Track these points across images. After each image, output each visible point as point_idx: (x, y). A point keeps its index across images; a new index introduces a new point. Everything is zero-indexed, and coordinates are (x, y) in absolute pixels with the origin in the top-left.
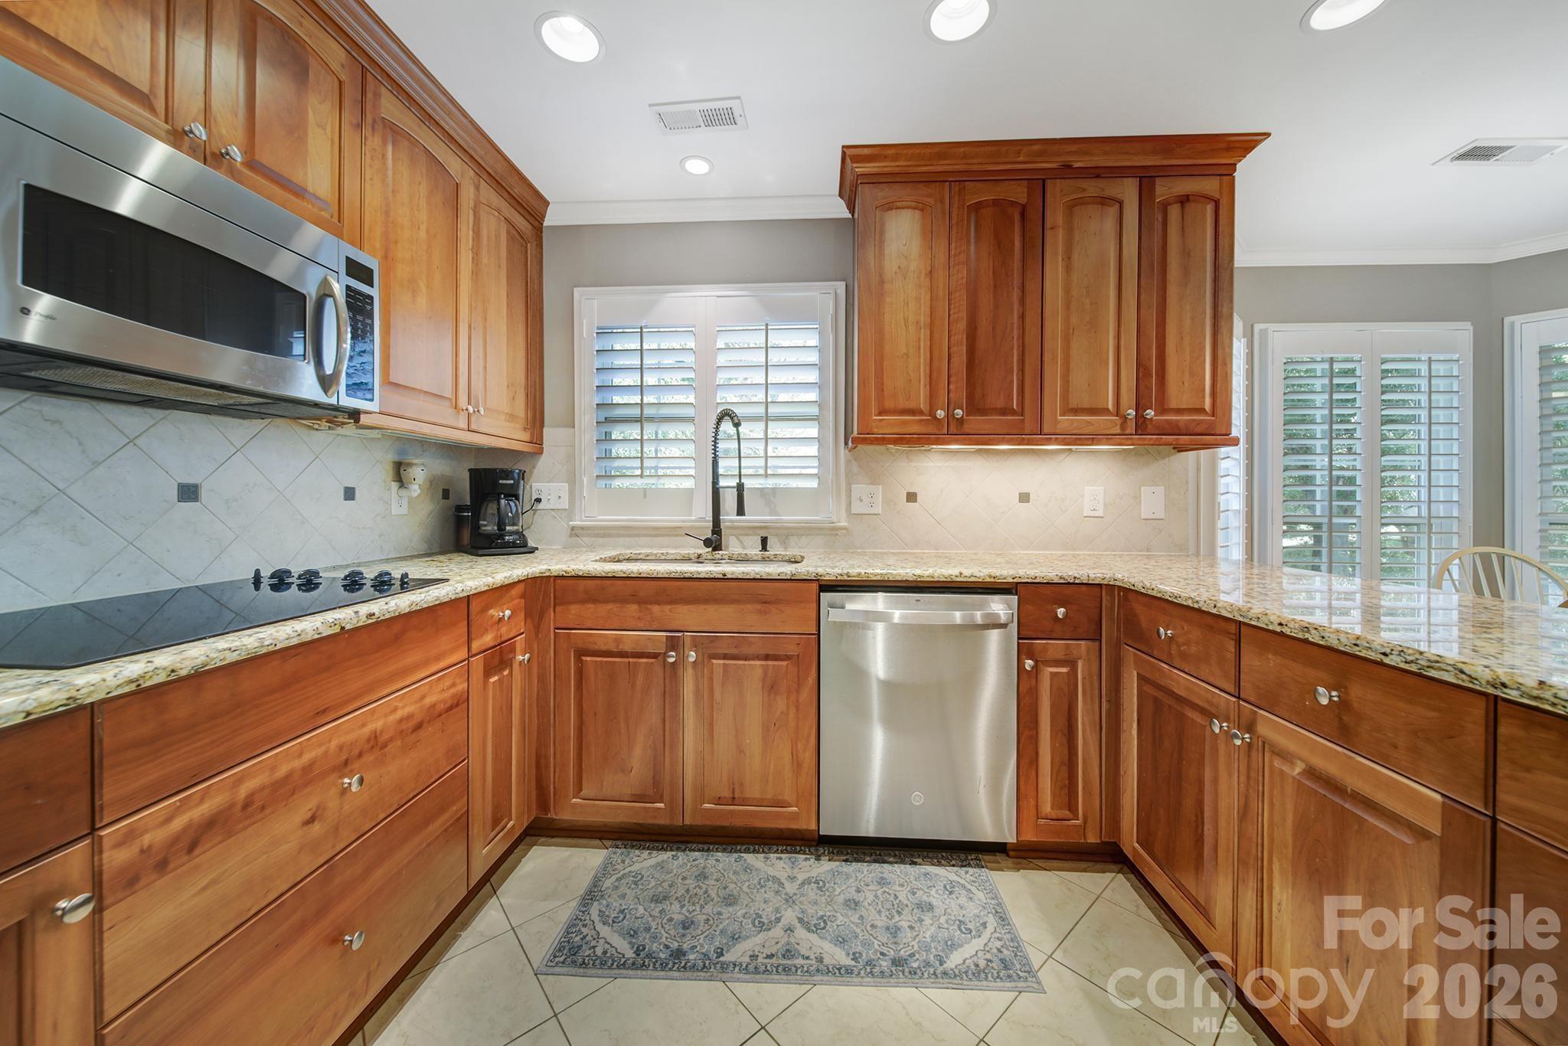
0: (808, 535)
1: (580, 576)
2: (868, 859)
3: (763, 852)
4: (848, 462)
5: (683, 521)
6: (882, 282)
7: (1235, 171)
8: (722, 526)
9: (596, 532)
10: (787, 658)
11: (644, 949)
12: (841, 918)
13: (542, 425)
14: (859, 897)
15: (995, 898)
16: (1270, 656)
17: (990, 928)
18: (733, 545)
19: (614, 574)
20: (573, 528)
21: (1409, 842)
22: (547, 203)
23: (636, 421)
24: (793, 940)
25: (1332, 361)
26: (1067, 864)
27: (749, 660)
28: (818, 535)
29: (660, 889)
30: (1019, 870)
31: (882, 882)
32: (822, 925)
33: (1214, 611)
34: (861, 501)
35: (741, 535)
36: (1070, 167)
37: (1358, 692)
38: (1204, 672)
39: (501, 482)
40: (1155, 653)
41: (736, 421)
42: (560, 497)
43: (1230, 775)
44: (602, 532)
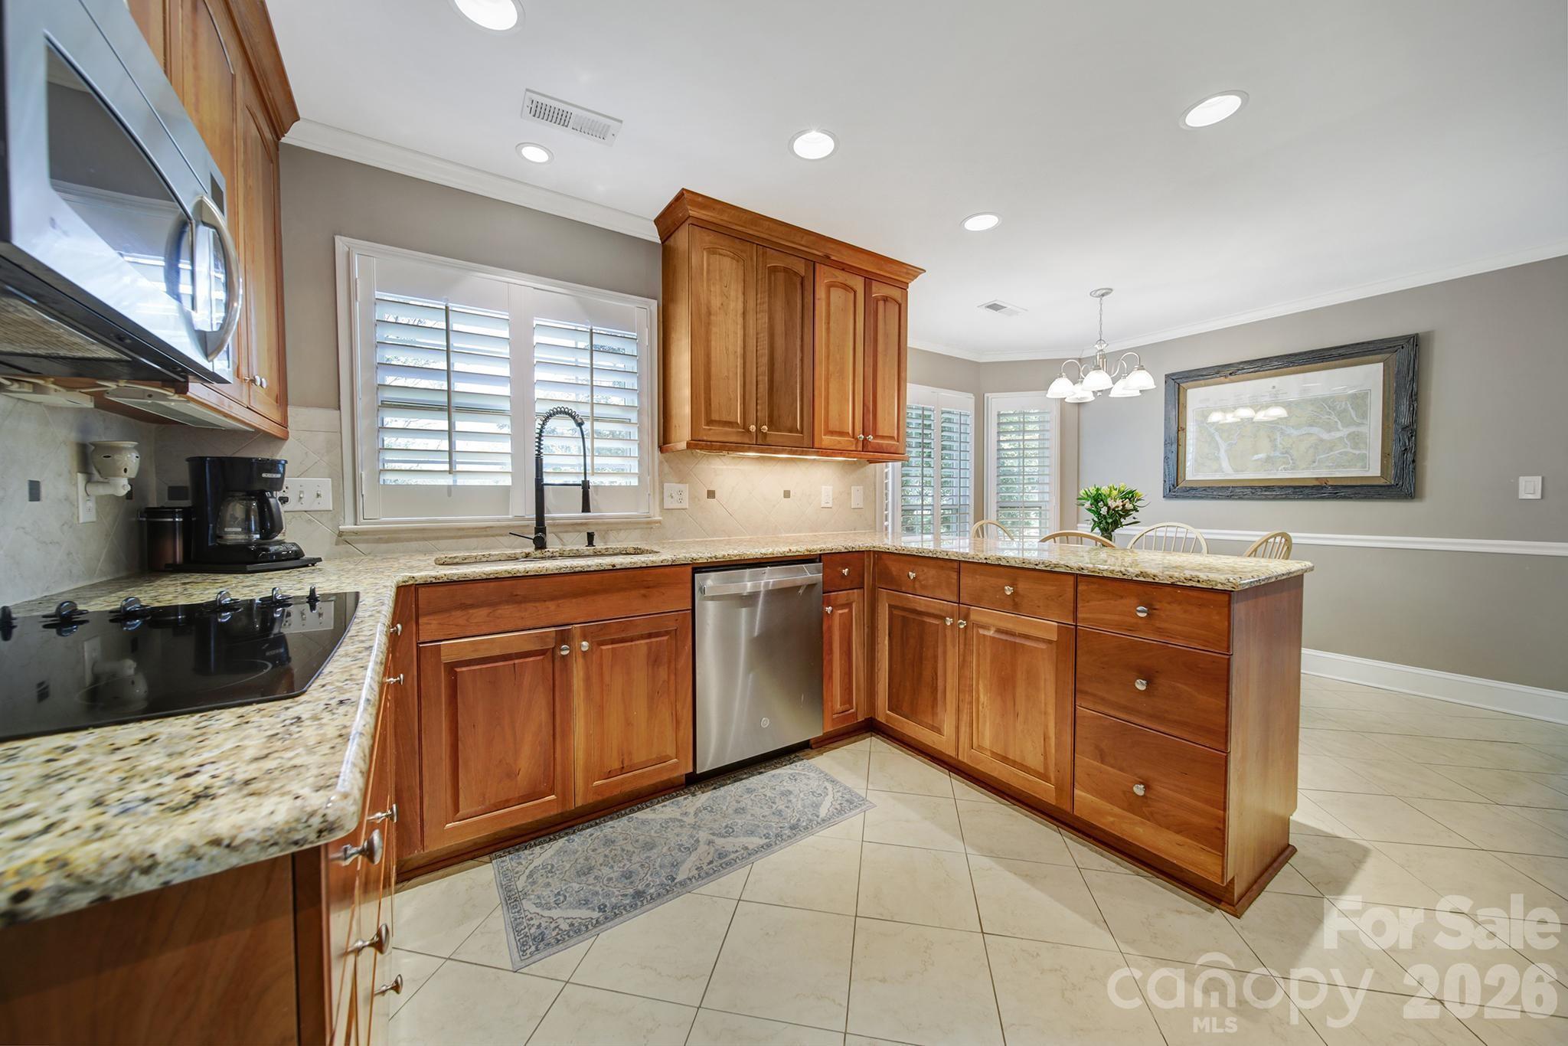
0: (627, 529)
1: (455, 581)
2: (729, 782)
3: (647, 807)
4: (661, 463)
5: (498, 521)
6: (709, 313)
7: (908, 287)
8: (546, 522)
9: (377, 537)
10: (667, 633)
11: (606, 906)
12: (740, 821)
13: (287, 405)
14: (742, 805)
15: (822, 772)
16: (977, 577)
17: (830, 789)
18: (553, 544)
19: (496, 575)
20: (341, 534)
21: (1044, 647)
22: (297, 118)
23: (441, 409)
24: (717, 847)
25: (923, 409)
26: (845, 742)
27: (635, 640)
28: (635, 529)
29: (579, 866)
30: (822, 754)
31: (749, 791)
32: (731, 830)
33: (947, 557)
34: (672, 497)
35: (561, 532)
36: (829, 258)
37: (1022, 586)
38: (938, 594)
39: (264, 475)
40: (904, 589)
41: (580, 421)
42: (318, 495)
43: (954, 647)
44: (386, 536)
